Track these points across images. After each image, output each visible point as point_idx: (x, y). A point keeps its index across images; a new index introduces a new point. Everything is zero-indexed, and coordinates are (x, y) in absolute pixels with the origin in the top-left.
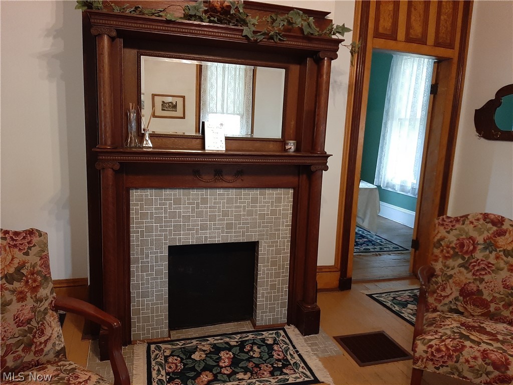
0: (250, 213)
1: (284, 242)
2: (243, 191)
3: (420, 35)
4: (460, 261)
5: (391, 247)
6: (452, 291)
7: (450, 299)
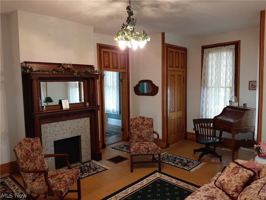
0: (77, 127)
1: (88, 134)
2: (75, 120)
3: (116, 66)
4: (137, 129)
5: (114, 133)
6: (136, 137)
7: (136, 139)
